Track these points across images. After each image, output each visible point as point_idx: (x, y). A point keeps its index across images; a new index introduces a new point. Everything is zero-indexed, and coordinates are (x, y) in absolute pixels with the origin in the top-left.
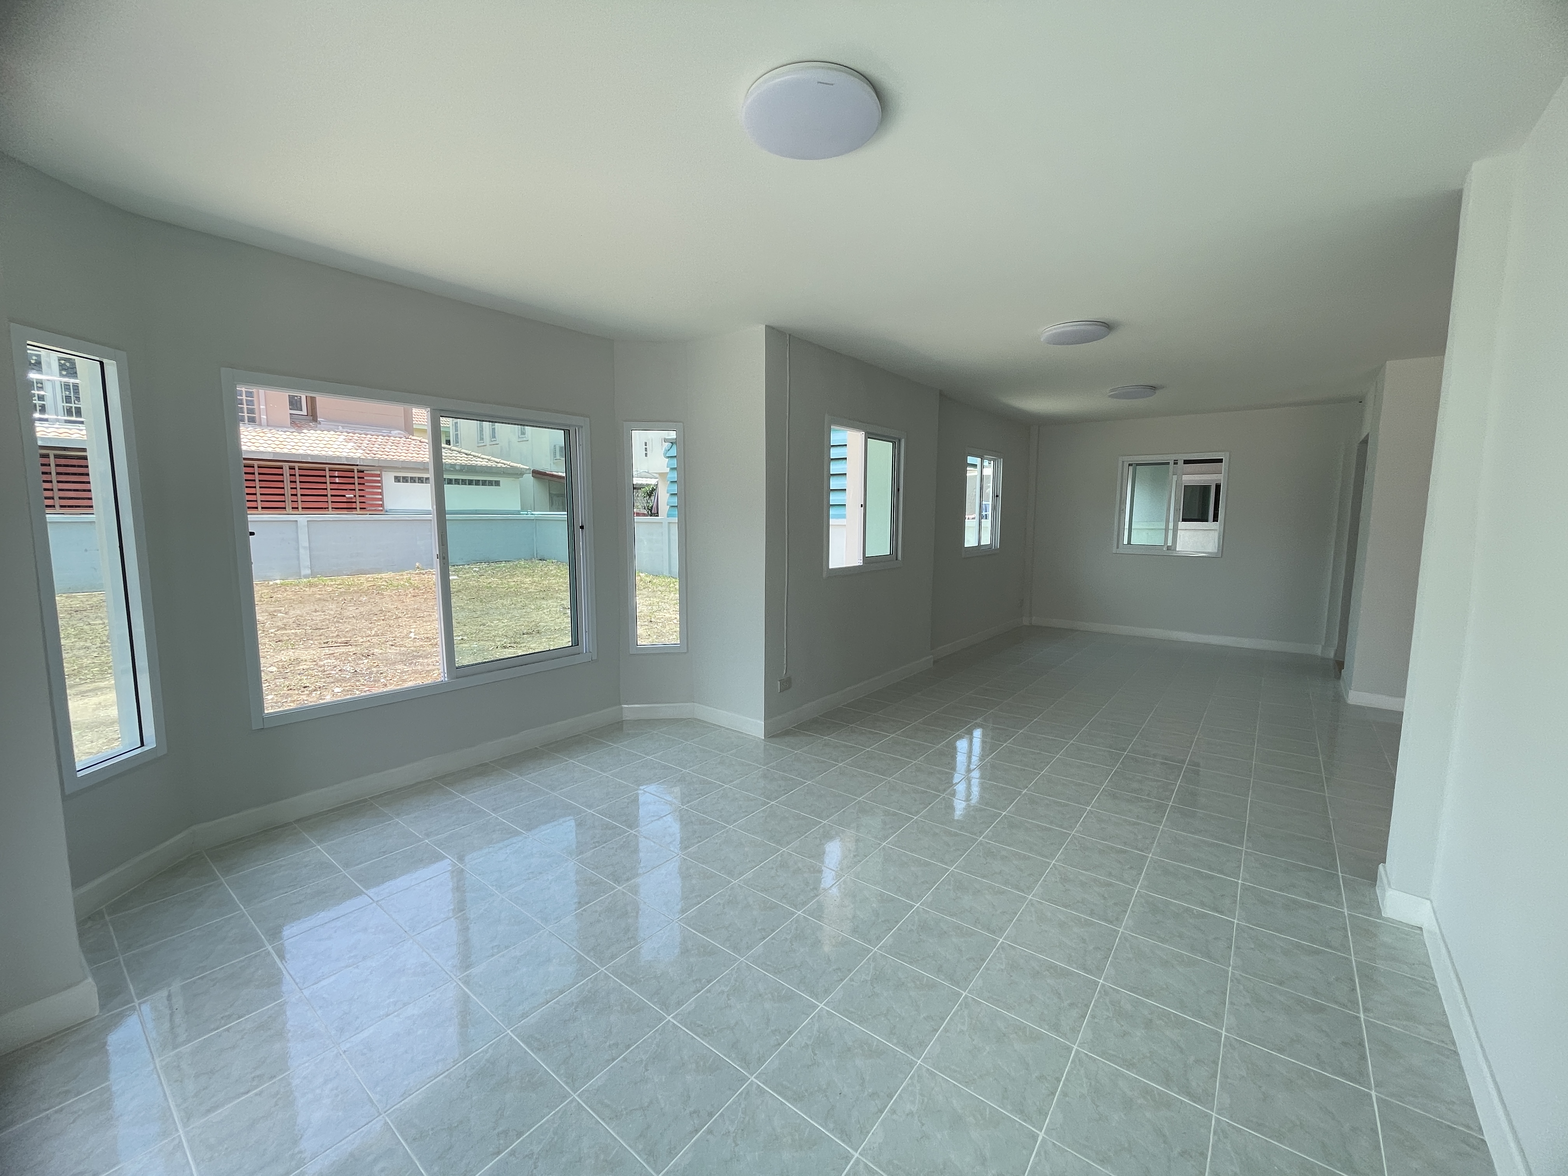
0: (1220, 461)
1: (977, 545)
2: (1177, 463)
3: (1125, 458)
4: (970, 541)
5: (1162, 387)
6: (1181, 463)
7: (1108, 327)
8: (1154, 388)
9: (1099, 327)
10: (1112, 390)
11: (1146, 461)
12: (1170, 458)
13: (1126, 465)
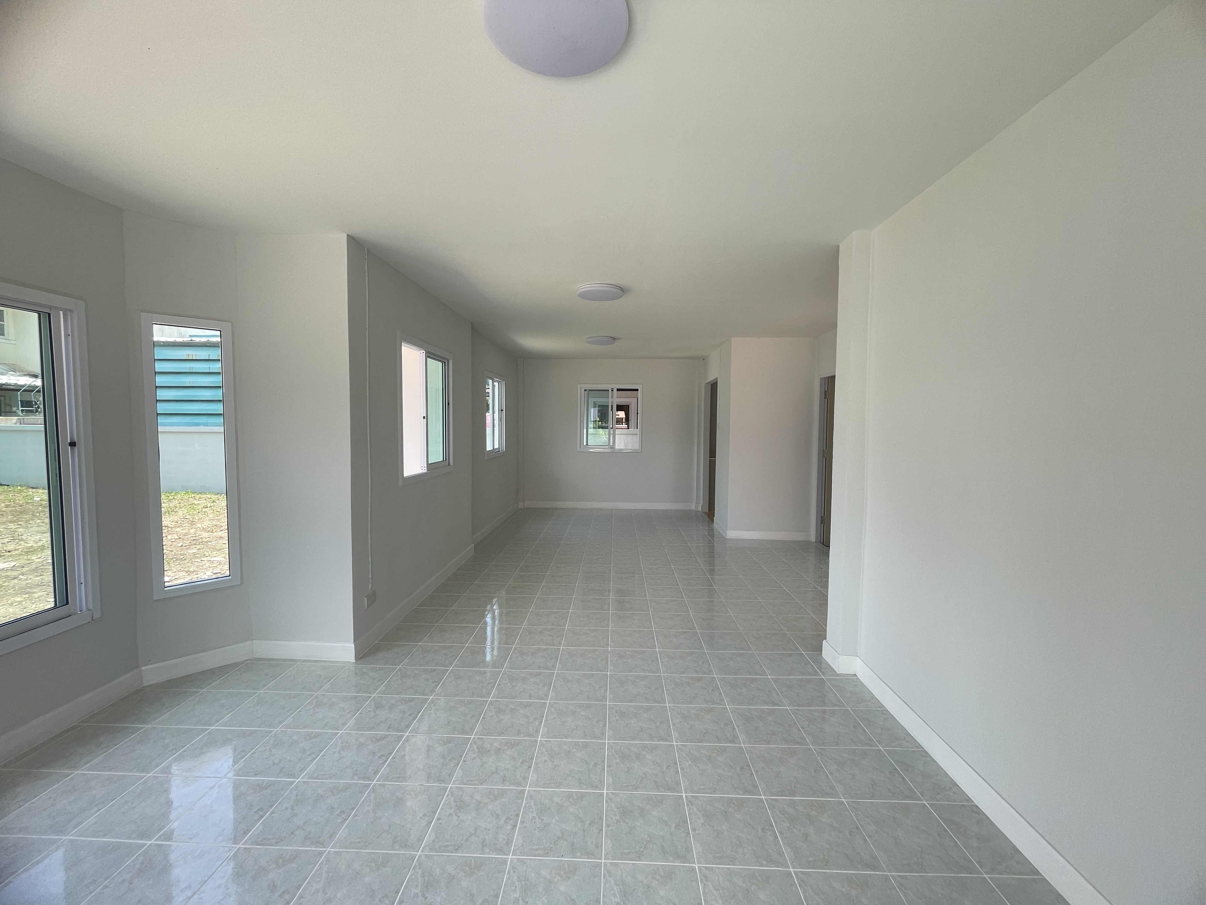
0: (637, 390)
1: (492, 449)
2: (613, 390)
3: (582, 386)
4: (489, 448)
5: (619, 339)
6: (615, 390)
7: (623, 290)
8: (614, 339)
9: (618, 290)
10: (590, 338)
11: (598, 388)
12: (608, 387)
13: (583, 390)
